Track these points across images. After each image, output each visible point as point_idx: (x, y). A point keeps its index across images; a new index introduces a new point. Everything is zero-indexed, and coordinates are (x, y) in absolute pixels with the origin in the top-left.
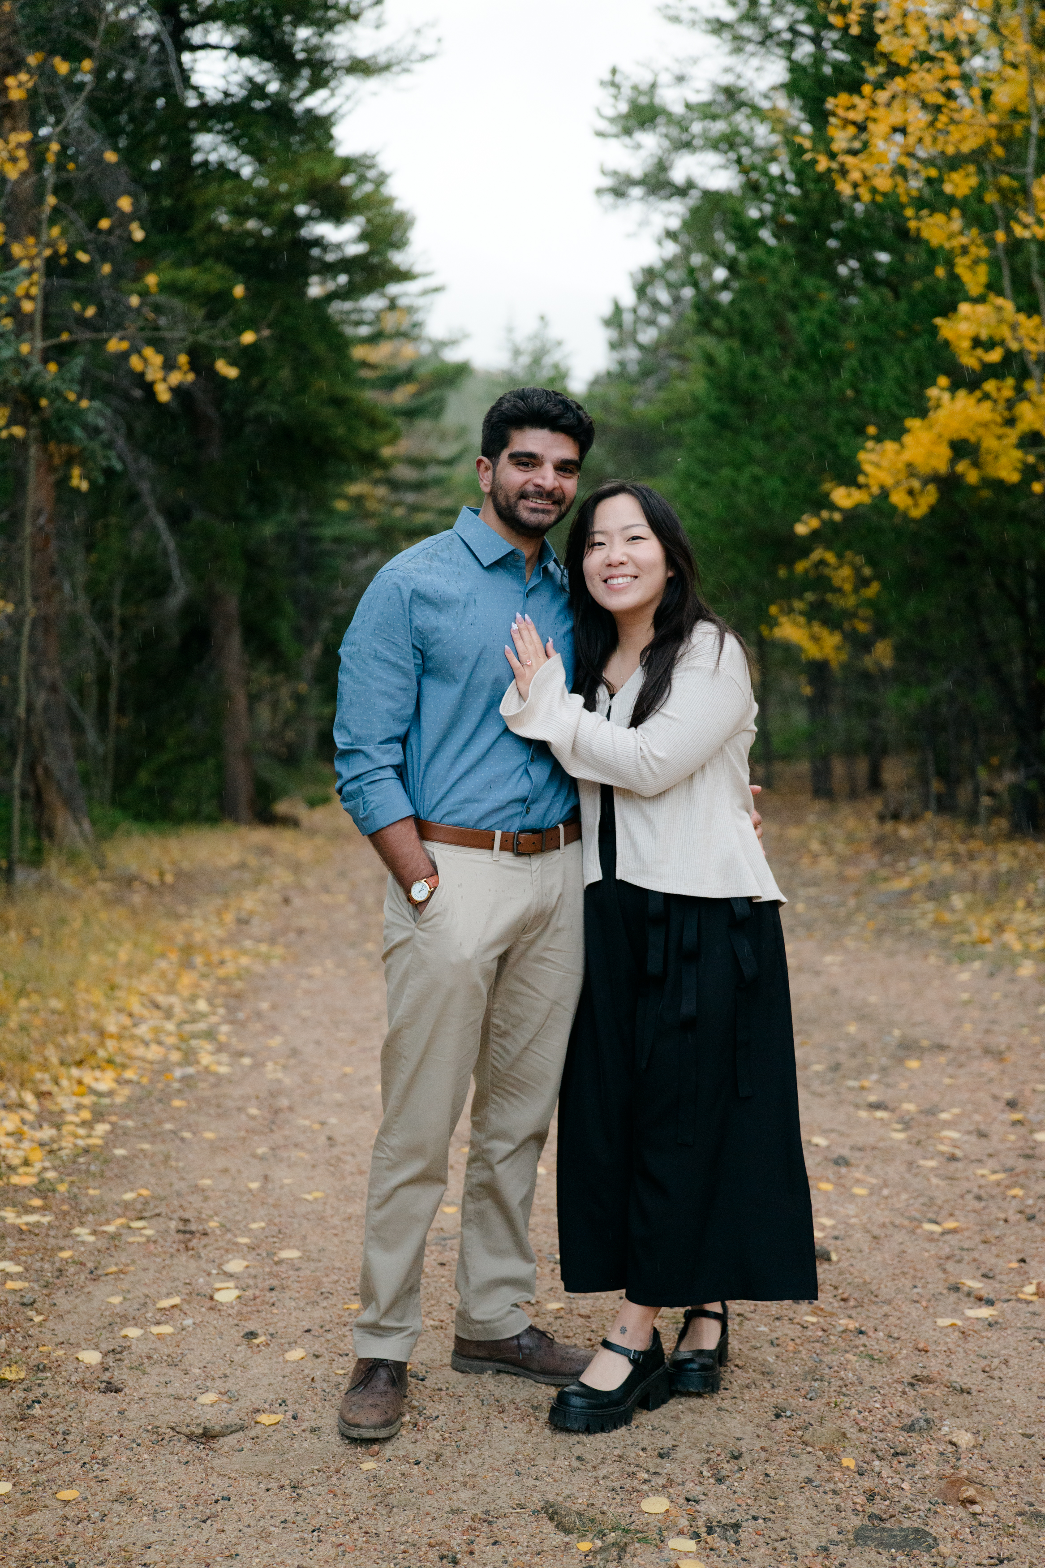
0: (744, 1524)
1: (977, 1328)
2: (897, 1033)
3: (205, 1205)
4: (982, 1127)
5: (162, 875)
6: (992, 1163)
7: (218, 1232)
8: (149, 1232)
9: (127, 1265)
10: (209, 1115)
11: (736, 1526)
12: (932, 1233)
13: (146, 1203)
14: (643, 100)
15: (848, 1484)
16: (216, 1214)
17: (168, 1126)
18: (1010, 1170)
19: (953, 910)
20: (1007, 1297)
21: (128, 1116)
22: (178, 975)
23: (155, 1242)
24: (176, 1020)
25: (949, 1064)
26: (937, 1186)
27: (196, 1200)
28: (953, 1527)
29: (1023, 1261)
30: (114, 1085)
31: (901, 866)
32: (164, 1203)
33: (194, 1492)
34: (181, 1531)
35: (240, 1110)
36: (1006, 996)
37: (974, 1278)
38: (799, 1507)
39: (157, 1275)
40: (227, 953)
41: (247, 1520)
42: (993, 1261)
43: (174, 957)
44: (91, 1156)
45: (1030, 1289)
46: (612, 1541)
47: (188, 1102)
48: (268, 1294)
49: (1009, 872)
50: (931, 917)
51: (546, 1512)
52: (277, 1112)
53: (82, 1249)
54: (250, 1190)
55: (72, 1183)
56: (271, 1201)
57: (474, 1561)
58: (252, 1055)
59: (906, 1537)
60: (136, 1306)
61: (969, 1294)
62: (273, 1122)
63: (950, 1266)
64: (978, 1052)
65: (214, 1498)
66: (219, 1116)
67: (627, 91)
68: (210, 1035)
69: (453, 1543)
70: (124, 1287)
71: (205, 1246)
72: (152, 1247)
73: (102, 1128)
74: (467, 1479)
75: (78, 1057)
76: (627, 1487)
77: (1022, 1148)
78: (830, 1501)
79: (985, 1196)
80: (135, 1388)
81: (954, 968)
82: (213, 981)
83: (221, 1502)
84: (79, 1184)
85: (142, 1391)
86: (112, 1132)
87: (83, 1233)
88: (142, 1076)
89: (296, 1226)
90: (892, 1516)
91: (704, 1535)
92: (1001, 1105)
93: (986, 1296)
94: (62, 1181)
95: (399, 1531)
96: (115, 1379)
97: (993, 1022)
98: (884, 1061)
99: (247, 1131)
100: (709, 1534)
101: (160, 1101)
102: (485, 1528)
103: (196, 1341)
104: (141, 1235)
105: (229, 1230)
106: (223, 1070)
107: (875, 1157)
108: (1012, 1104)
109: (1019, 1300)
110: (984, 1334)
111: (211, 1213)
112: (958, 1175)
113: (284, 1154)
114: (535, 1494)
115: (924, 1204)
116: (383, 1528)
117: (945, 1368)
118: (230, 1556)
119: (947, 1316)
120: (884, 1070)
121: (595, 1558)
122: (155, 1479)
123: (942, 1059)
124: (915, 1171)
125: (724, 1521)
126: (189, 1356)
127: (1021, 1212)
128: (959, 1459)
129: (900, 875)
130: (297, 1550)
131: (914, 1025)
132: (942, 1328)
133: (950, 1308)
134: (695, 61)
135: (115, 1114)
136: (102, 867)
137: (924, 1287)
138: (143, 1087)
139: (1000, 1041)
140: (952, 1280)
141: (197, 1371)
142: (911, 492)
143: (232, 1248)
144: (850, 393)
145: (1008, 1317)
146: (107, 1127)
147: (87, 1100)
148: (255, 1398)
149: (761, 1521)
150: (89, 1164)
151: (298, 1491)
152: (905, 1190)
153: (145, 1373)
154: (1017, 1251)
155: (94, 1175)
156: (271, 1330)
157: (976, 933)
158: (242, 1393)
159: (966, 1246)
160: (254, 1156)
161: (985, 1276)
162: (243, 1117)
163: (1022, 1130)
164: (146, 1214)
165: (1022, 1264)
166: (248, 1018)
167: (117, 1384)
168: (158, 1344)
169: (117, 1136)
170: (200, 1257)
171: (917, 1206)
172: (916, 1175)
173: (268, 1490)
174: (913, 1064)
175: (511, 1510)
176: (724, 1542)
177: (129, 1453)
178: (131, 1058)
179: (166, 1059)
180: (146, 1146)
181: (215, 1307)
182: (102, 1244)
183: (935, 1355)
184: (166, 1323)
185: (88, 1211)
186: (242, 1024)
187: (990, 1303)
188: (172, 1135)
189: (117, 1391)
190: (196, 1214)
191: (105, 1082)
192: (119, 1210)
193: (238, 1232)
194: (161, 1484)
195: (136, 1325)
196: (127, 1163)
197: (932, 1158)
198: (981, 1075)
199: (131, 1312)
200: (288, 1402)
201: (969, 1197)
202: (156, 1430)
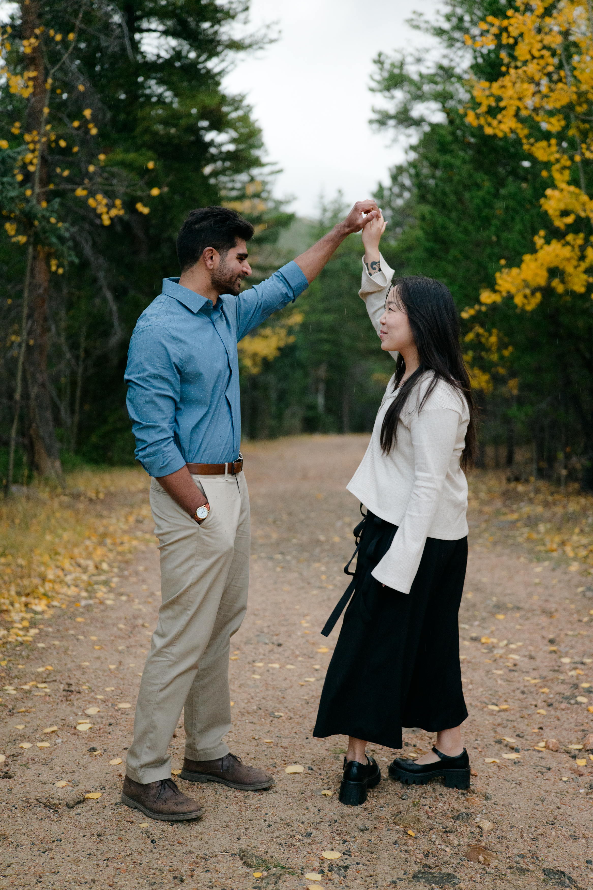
0: (351, 867)
1: (507, 764)
2: (494, 599)
3: (82, 676)
4: (533, 654)
5: (97, 493)
6: (534, 674)
7: (87, 692)
8: (47, 690)
9: (31, 708)
10: (96, 627)
11: (346, 868)
12: (493, 711)
13: (49, 674)
14: (396, 71)
15: (415, 847)
16: (88, 682)
17: (71, 632)
18: (544, 678)
19: (538, 532)
20: (528, 748)
21: (50, 626)
22: (95, 549)
23: (49, 696)
24: (88, 574)
25: (521, 618)
26: (501, 685)
27: (78, 674)
28: (470, 873)
29: (541, 728)
30: (46, 608)
31: (515, 507)
32: (60, 674)
33: (42, 836)
34: (29, 857)
35: (114, 625)
36: (560, 582)
37: (512, 737)
38: (385, 858)
39: (47, 714)
40: (126, 538)
41: (68, 852)
42: (525, 728)
43: (95, 539)
44: (23, 647)
45: (543, 744)
46: (273, 872)
47: (86, 619)
48: (108, 727)
49: (574, 513)
50: (525, 535)
51: (239, 855)
52: (134, 627)
53: (8, 698)
54: (110, 670)
55: (10, 660)
56: (120, 676)
57: (193, 881)
58: (128, 595)
59: (442, 878)
60: (32, 731)
61: (506, 746)
62: (131, 633)
63: (499, 729)
64: (538, 612)
65: (52, 839)
66: (102, 628)
67: (387, 66)
68: (106, 583)
69: (183, 870)
70: (27, 720)
71: (78, 699)
72: (47, 698)
73: (33, 632)
74: (198, 835)
75: (27, 591)
76: (289, 843)
77: (553, 666)
78: (403, 856)
79: (527, 692)
80: (21, 777)
81: (534, 565)
82: (115, 553)
83: (56, 842)
84: (13, 662)
85: (24, 778)
86: (39, 634)
87: (10, 689)
88: (62, 604)
89: (131, 690)
90: (436, 866)
91: (327, 872)
92: (546, 642)
93: (516, 747)
94: (4, 660)
95: (153, 862)
96: (11, 771)
97: (551, 595)
98: (484, 614)
99: (115, 637)
100: (330, 871)
101: (70, 618)
102: (203, 863)
103: (61, 751)
104: (42, 692)
105: (93, 691)
106: (109, 602)
107: (468, 667)
108: (552, 642)
109: (534, 750)
110: (510, 768)
111: (85, 681)
112: (514, 680)
113: (133, 650)
114: (235, 845)
115: (491, 695)
116: (145, 861)
117: (485, 786)
118: (55, 873)
119: (492, 757)
120: (484, 619)
121: (262, 882)
122: (21, 828)
123: (518, 615)
124: (490, 676)
125: (340, 865)
126: (55, 760)
127: (545, 701)
128: (481, 836)
129: (513, 512)
130: (93, 870)
131: (505, 595)
132: (487, 763)
133: (494, 753)
134: (427, 50)
135: (43, 624)
136: (64, 488)
137: (482, 740)
138: (63, 610)
139: (552, 606)
140: (498, 737)
141: (58, 768)
142: (525, 297)
143: (93, 701)
144: (494, 238)
145: (527, 759)
146: (36, 631)
147: (28, 616)
148: (86, 785)
149: (361, 865)
150: (22, 651)
151: (101, 838)
152: (482, 686)
153: (28, 768)
154: (539, 723)
155: (23, 657)
156: (105, 748)
157: (549, 546)
158: (81, 782)
159: (510, 719)
160: (117, 651)
161: (518, 736)
162: (115, 629)
163: (554, 656)
164: (47, 680)
165: (541, 730)
166: (130, 575)
167: (10, 773)
168: (40, 753)
169: (41, 636)
170: (73, 705)
171: (487, 695)
172: (490, 678)
173: (84, 836)
174: (501, 617)
175: (220, 853)
176: (338, 876)
177: (9, 812)
178: (58, 593)
179: (79, 595)
180: (57, 643)
181: (76, 733)
182: (19, 695)
183: (480, 778)
184: (46, 741)
185: (16, 677)
186: (126, 578)
187: (517, 751)
188: (72, 637)
189: (10, 777)
190: (77, 681)
191: (40, 606)
192: (33, 677)
193: (98, 692)
194: (24, 831)
195: (29, 741)
196: (44, 651)
197: (501, 669)
198: (538, 625)
199: (28, 734)
200: (106, 788)
201: (519, 691)
202: (27, 801)
